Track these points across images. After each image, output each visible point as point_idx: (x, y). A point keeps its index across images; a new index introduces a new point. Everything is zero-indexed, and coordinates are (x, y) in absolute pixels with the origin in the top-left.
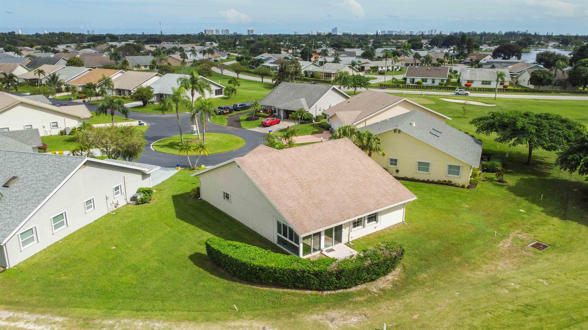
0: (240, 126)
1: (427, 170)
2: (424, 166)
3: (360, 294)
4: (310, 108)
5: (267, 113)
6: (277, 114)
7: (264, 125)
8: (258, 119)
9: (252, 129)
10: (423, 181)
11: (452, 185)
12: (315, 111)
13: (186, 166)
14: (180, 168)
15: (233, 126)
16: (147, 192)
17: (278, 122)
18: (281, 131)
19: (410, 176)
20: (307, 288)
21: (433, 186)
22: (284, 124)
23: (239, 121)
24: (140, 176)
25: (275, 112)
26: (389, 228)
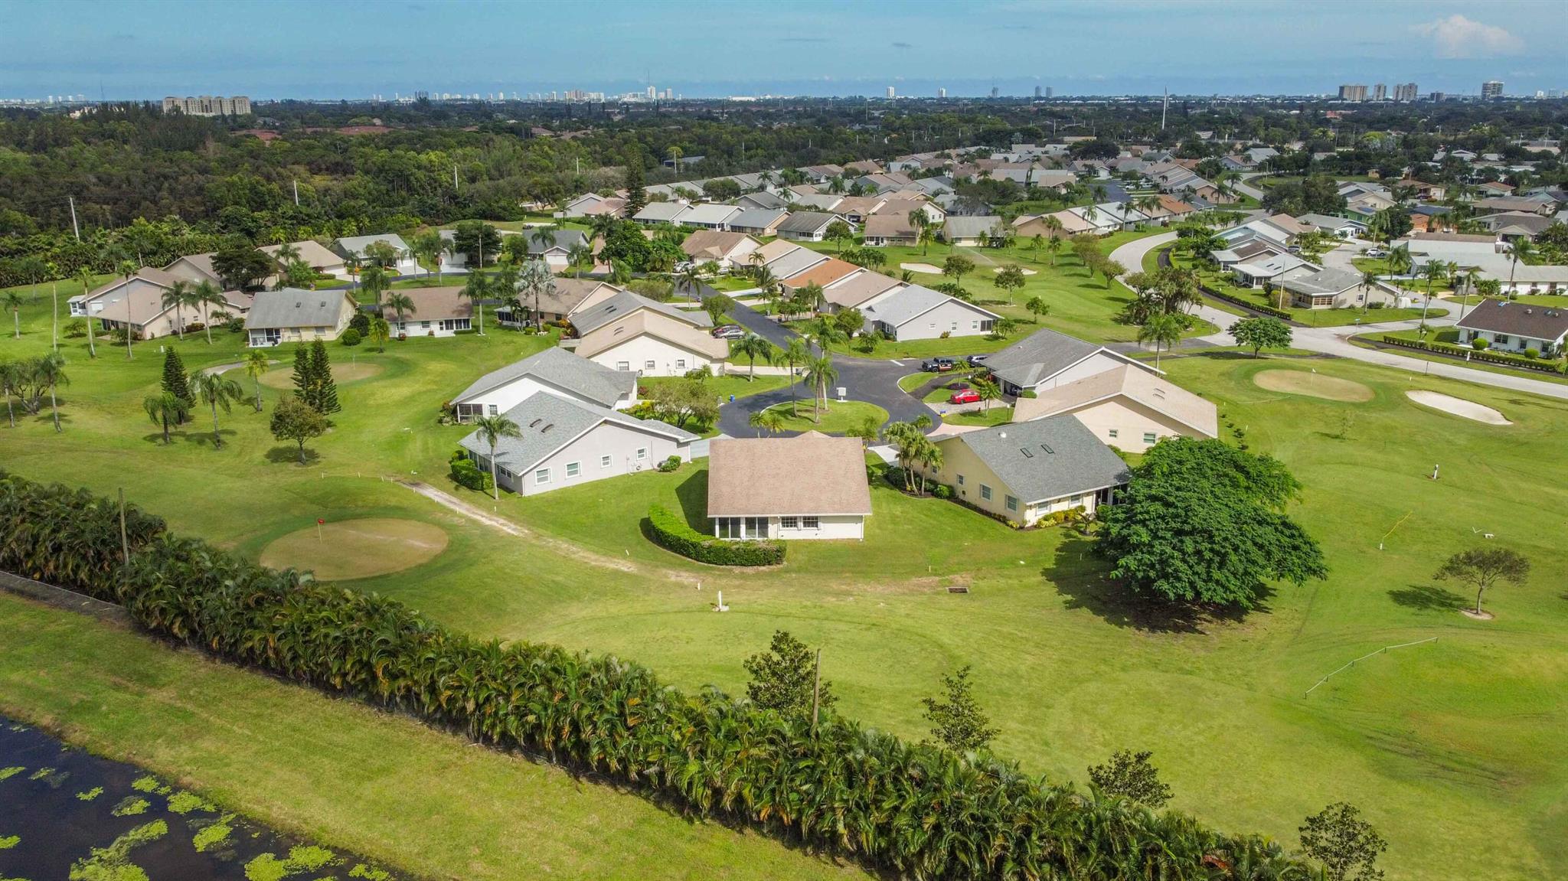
2: (986, 492)
4: (1036, 381)
7: (953, 401)
9: (929, 405)
16: (674, 461)
24: (674, 444)
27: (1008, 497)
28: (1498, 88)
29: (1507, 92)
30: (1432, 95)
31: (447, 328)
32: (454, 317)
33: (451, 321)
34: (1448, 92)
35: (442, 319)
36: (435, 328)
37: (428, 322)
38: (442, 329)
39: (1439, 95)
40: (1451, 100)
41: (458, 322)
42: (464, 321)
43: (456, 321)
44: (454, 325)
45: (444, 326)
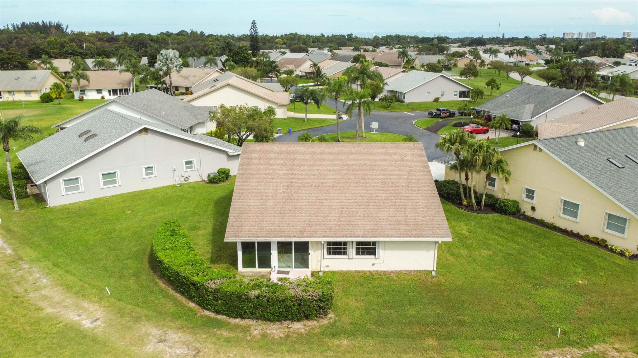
0: (437, 131)
1: (574, 215)
2: (571, 208)
4: (533, 117)
11: (606, 247)
19: (549, 220)
23: (445, 126)
27: (610, 216)
31: (114, 95)
32: (119, 87)
33: (116, 90)
35: (111, 88)
36: (105, 94)
37: (101, 90)
38: (110, 95)
42: (125, 89)
43: (120, 90)
44: (118, 92)
45: (112, 93)
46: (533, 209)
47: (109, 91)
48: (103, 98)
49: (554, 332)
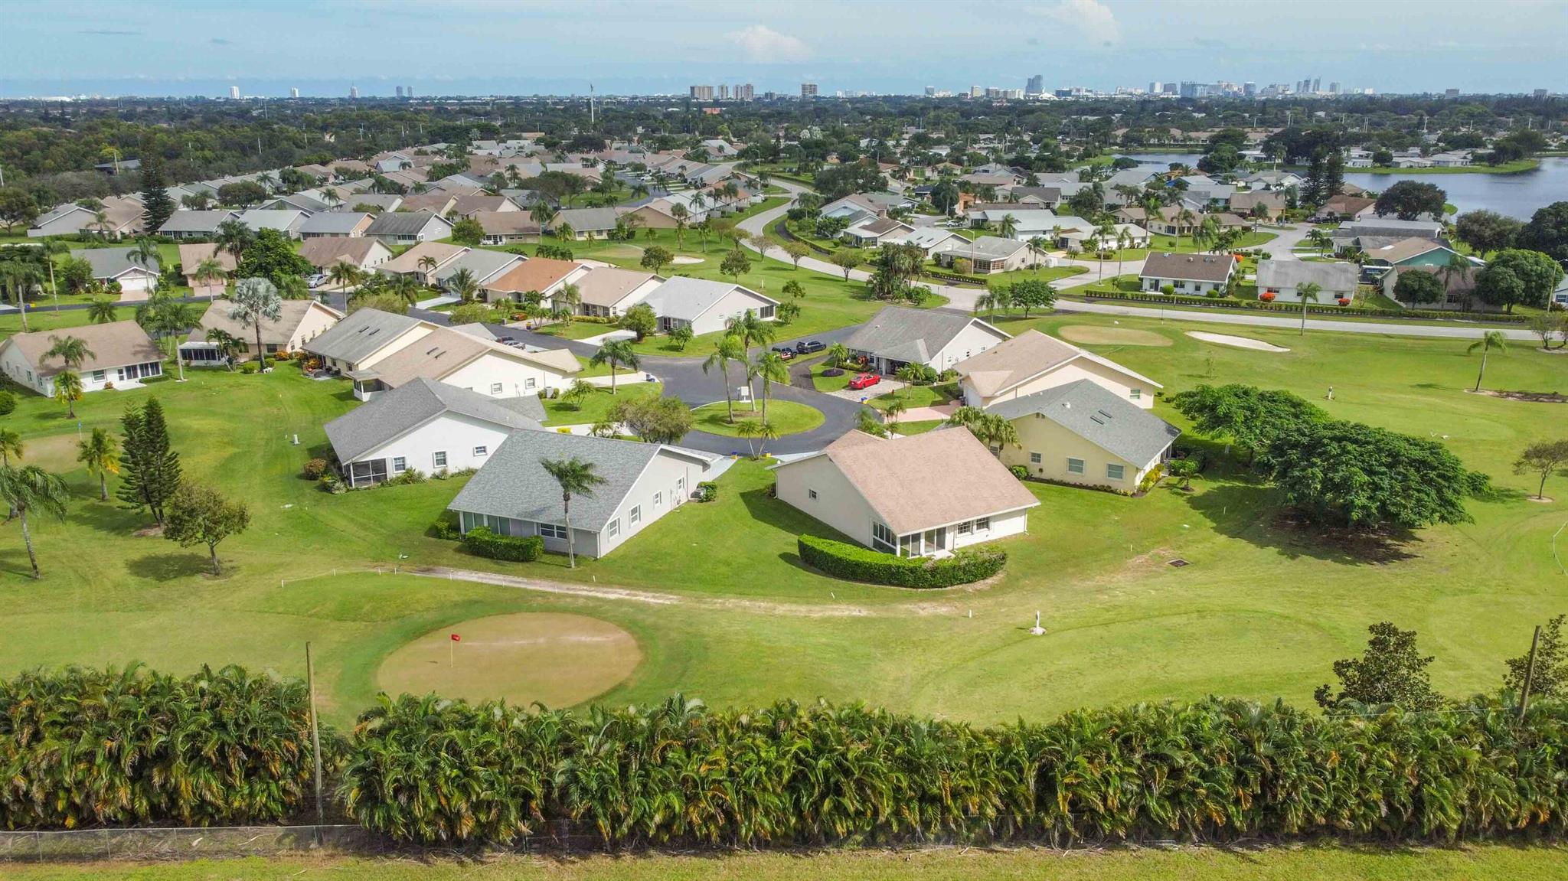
0: (812, 387)
1: (1080, 470)
2: (1076, 465)
3: (954, 592)
4: (931, 358)
5: (857, 363)
6: (874, 365)
7: (853, 387)
8: (842, 373)
9: (833, 394)
10: (1075, 486)
11: (1112, 492)
12: (938, 364)
13: (745, 455)
14: (737, 458)
15: (800, 386)
16: (710, 487)
17: (876, 382)
18: (882, 397)
19: (1057, 478)
20: (902, 586)
21: (1085, 492)
22: (887, 386)
23: (809, 377)
24: (701, 467)
25: (872, 360)
26: (1005, 538)
27: (1110, 466)
28: (813, 88)
29: (821, 92)
30: (766, 94)
31: (129, 377)
32: (138, 361)
33: (134, 368)
34: (778, 92)
35: (122, 366)
36: (113, 378)
37: (102, 372)
38: (122, 378)
39: (772, 95)
40: (781, 99)
41: (144, 367)
42: (152, 364)
43: (142, 366)
44: (139, 372)
45: (125, 374)
46: (1041, 470)
47: (120, 372)
48: (109, 386)
49: (1127, 549)
